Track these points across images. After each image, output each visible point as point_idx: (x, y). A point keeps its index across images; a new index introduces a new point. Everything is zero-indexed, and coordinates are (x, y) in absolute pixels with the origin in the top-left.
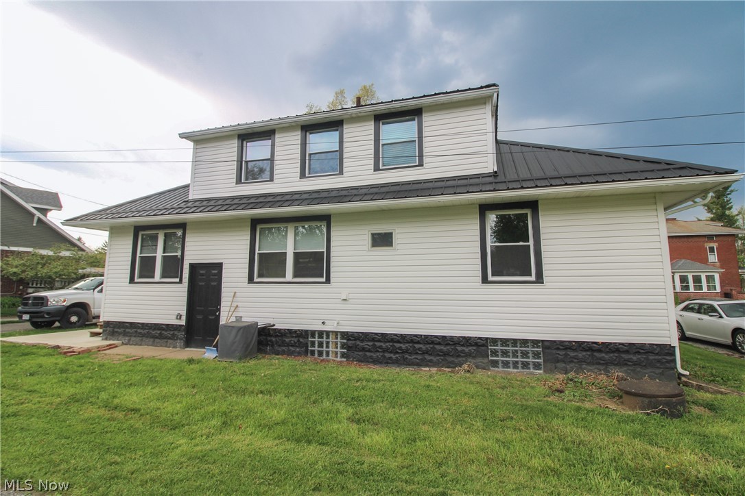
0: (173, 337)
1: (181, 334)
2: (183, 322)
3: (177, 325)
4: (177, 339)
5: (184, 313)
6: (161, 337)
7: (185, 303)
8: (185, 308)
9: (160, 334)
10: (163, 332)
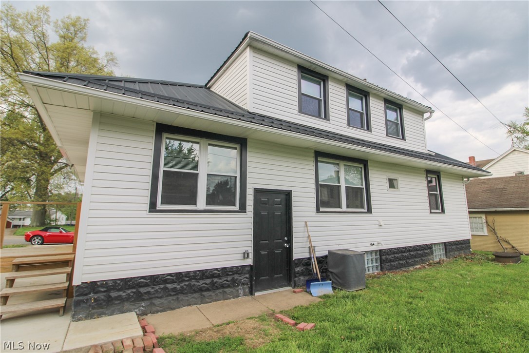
0: (234, 284)
1: (244, 278)
2: (250, 261)
3: (237, 267)
4: (238, 285)
5: (251, 250)
6: (214, 287)
7: (251, 237)
8: (251, 244)
9: (213, 284)
10: (215, 280)
